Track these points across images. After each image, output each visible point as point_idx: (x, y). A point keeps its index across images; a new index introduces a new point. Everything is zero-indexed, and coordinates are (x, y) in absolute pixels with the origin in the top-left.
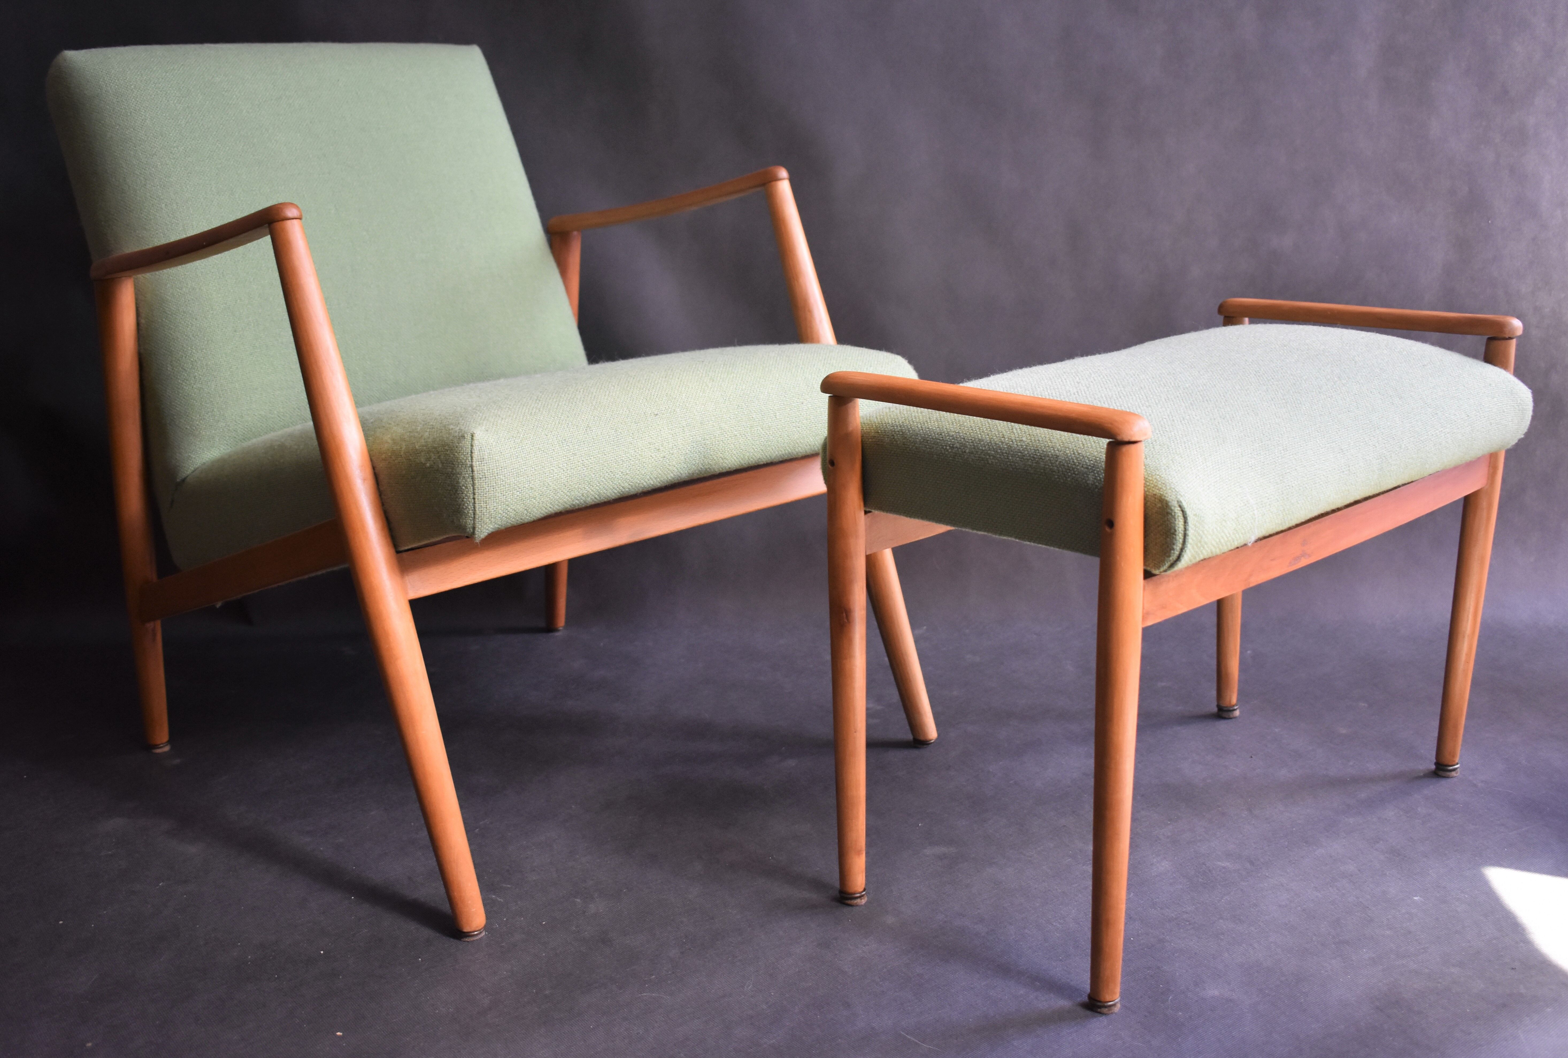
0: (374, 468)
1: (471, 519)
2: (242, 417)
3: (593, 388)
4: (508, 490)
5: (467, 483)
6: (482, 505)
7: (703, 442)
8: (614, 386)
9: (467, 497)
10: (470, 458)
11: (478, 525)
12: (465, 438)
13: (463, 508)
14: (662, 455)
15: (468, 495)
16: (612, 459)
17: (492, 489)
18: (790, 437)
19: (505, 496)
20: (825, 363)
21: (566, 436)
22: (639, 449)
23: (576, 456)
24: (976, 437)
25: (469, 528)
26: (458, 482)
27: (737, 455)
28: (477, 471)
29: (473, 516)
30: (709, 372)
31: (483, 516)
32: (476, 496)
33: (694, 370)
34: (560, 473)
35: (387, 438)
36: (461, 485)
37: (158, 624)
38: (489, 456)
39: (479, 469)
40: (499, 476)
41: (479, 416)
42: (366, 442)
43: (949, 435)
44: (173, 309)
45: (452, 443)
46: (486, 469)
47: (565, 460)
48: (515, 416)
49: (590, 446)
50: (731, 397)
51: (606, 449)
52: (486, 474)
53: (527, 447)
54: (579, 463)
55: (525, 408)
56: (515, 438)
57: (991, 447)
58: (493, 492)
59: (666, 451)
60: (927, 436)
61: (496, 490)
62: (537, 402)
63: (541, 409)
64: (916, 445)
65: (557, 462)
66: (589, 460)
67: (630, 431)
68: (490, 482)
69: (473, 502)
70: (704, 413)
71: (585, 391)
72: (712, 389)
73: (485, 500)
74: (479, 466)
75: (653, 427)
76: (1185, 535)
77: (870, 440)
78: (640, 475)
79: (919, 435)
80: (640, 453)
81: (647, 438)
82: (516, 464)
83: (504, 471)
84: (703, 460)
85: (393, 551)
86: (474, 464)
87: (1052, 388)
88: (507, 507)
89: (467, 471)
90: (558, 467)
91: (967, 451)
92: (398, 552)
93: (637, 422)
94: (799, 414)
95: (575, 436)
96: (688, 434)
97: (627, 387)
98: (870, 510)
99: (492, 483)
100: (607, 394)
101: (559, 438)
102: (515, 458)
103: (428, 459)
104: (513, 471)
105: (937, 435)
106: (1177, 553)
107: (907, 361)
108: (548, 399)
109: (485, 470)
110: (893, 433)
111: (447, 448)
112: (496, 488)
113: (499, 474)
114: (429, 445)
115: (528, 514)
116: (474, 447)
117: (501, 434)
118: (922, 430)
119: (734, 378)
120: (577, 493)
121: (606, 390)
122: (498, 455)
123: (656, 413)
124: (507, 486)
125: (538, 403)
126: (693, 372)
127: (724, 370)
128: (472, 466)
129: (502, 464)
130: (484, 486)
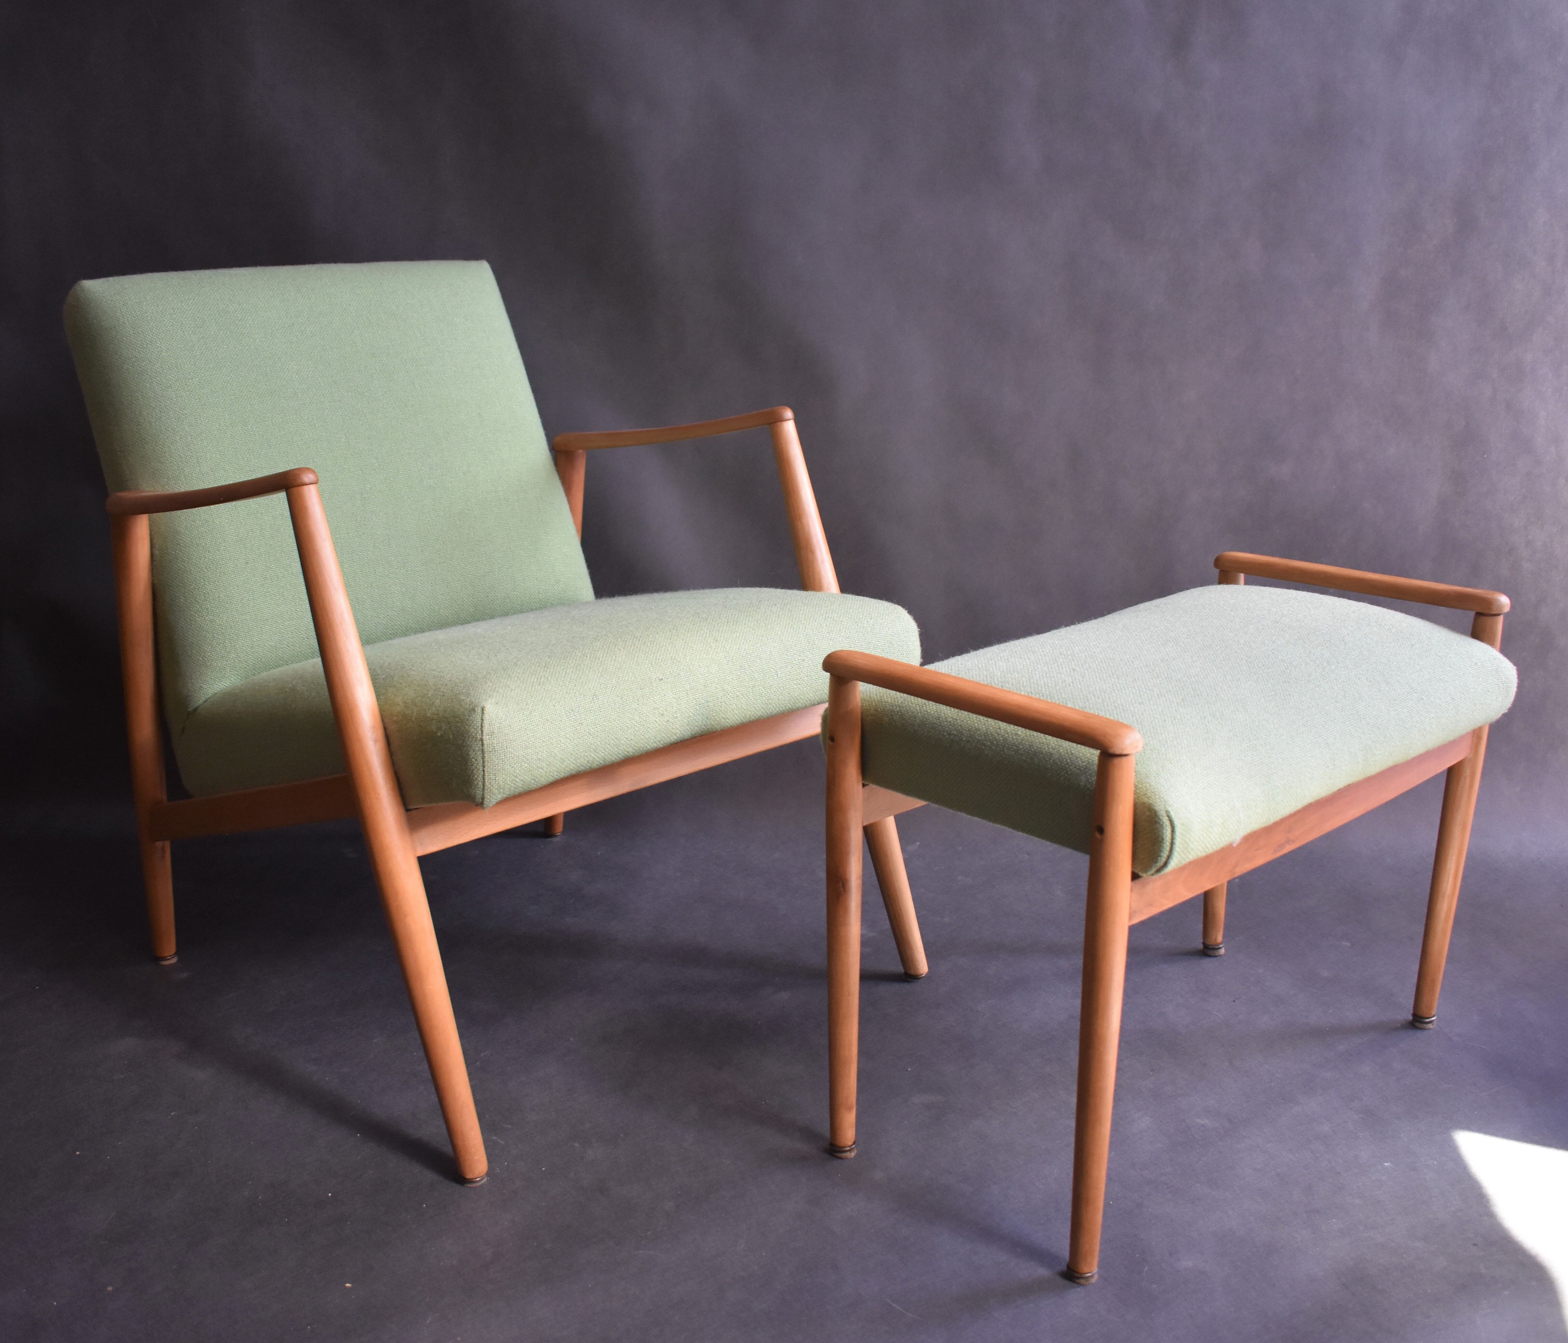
0: (385, 729)
1: (480, 789)
2: (252, 648)
3: (599, 653)
4: (517, 762)
5: (477, 755)
6: (491, 777)
7: (706, 704)
8: (620, 650)
9: (476, 769)
10: (480, 732)
11: (487, 796)
12: (475, 712)
13: (472, 779)
14: (666, 719)
15: (478, 767)
16: (617, 726)
17: (502, 762)
18: (791, 694)
19: (513, 768)
20: (827, 617)
21: (574, 705)
22: (644, 715)
23: (583, 726)
24: (973, 726)
25: (478, 798)
26: (468, 755)
27: (738, 715)
28: (487, 745)
29: (482, 787)
30: (713, 630)
31: (492, 787)
32: (486, 769)
33: (698, 629)
34: (567, 743)
35: (399, 700)
36: (471, 757)
37: (168, 844)
38: (499, 730)
39: (489, 742)
40: (508, 749)
41: (489, 686)
42: (377, 701)
43: (946, 721)
44: (187, 541)
45: (463, 715)
46: (496, 743)
47: (572, 730)
48: (523, 687)
49: (596, 714)
50: (734, 658)
51: (612, 717)
52: (496, 747)
53: (535, 719)
54: (586, 732)
55: (533, 677)
56: (524, 710)
57: (987, 738)
58: (501, 765)
59: (670, 715)
60: (925, 720)
61: (505, 763)
62: (546, 669)
63: (549, 678)
64: (915, 727)
65: (564, 733)
66: (596, 729)
67: (635, 697)
68: (500, 755)
69: (482, 774)
70: (707, 675)
71: (592, 656)
72: (715, 650)
73: (494, 772)
74: (489, 740)
75: (658, 692)
76: (1172, 844)
77: (869, 717)
78: (644, 740)
79: (917, 718)
80: (645, 719)
81: (651, 703)
82: (525, 737)
83: (513, 744)
84: (706, 722)
85: (402, 810)
86: (484, 737)
87: (1048, 675)
88: (515, 778)
89: (477, 745)
90: (565, 737)
91: (964, 739)
92: (407, 810)
93: (643, 687)
94: (800, 671)
95: (582, 705)
96: (691, 697)
97: (633, 650)
98: (868, 783)
99: (501, 755)
100: (613, 659)
101: (567, 708)
102: (523, 730)
103: (439, 729)
104: (521, 743)
105: (935, 720)
106: (1164, 859)
107: (907, 611)
108: (556, 666)
109: (494, 744)
110: (892, 713)
111: (457, 719)
112: (505, 760)
113: (508, 747)
114: (441, 714)
115: (536, 783)
116: (485, 721)
117: (511, 707)
118: (921, 713)
119: (738, 637)
120: (583, 760)
121: (612, 654)
122: (507, 728)
123: (660, 678)
124: (516, 758)
125: (546, 671)
126: (697, 632)
127: (727, 629)
128: (482, 740)
129: (511, 737)
130: (494, 759)
